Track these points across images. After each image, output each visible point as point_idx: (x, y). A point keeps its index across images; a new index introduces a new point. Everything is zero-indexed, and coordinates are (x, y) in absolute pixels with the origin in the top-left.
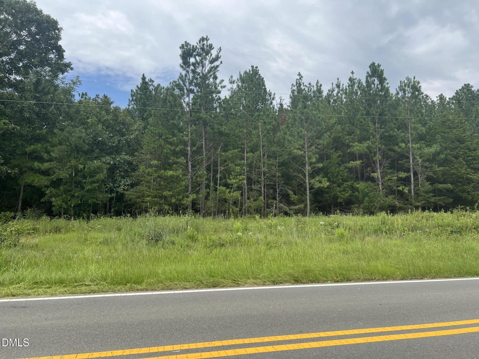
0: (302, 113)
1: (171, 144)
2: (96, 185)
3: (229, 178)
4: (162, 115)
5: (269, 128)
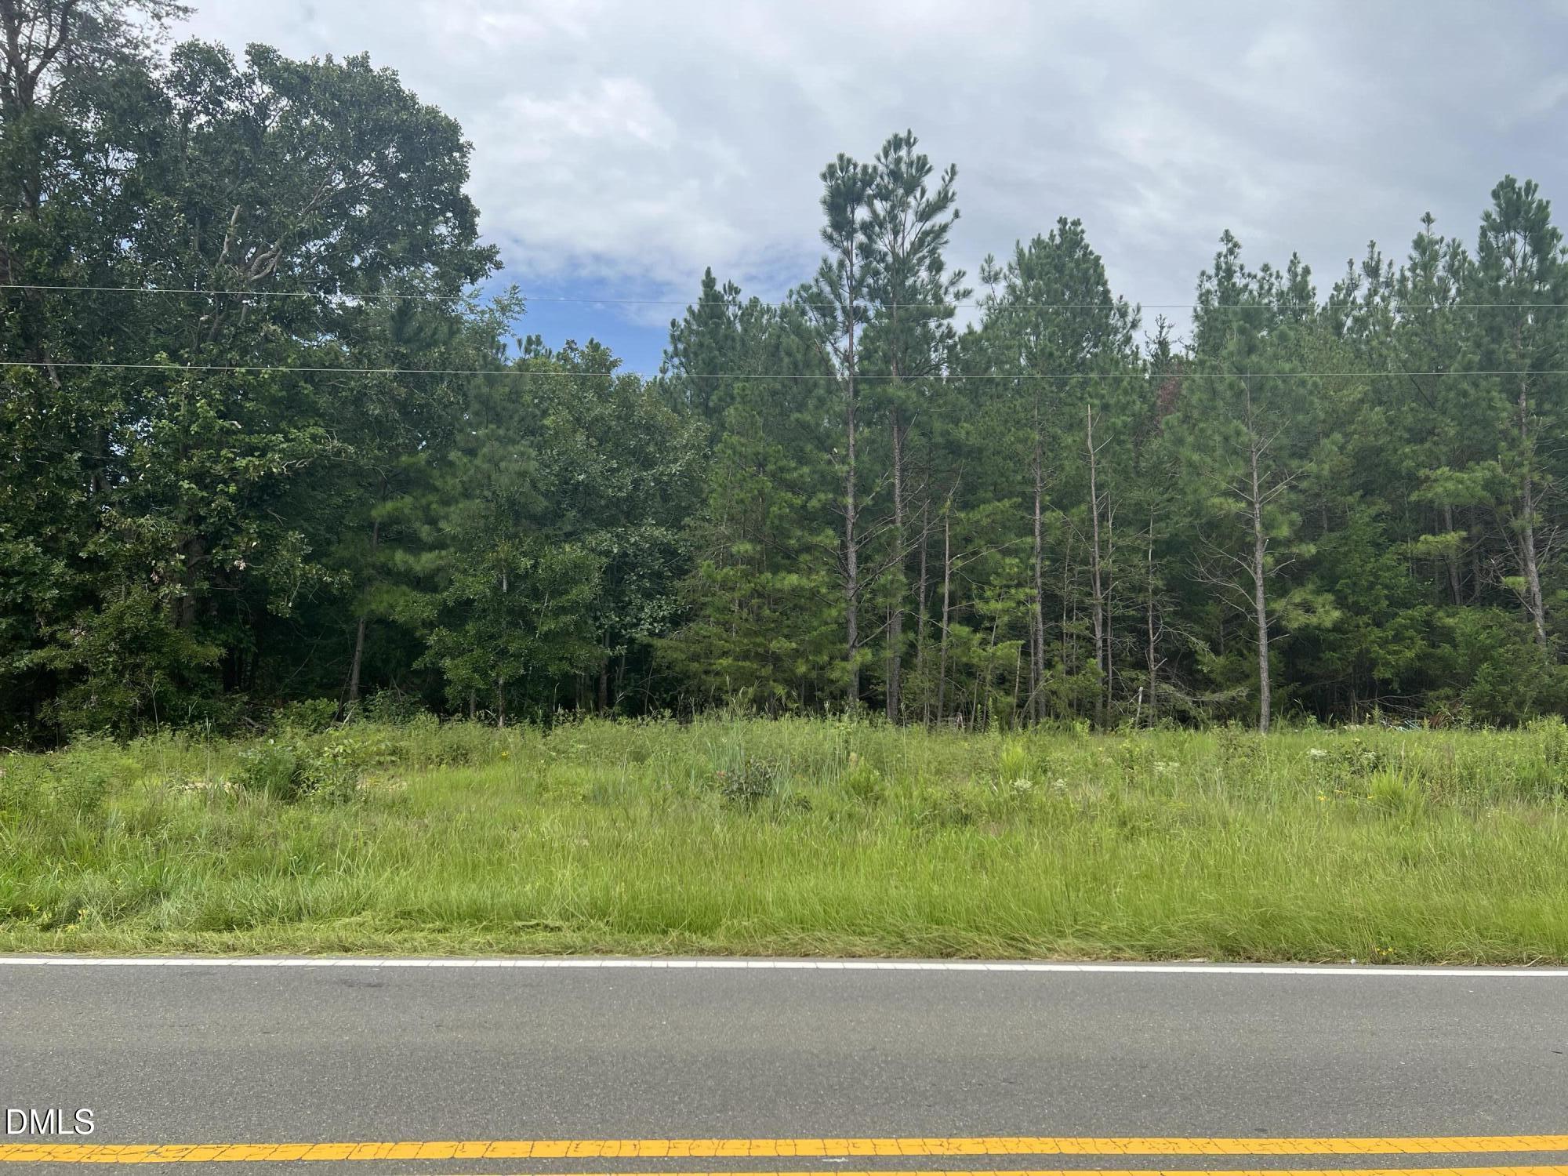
0: (1241, 370)
1: (793, 487)
2: (568, 618)
3: (981, 597)
4: (766, 398)
5: (1119, 423)
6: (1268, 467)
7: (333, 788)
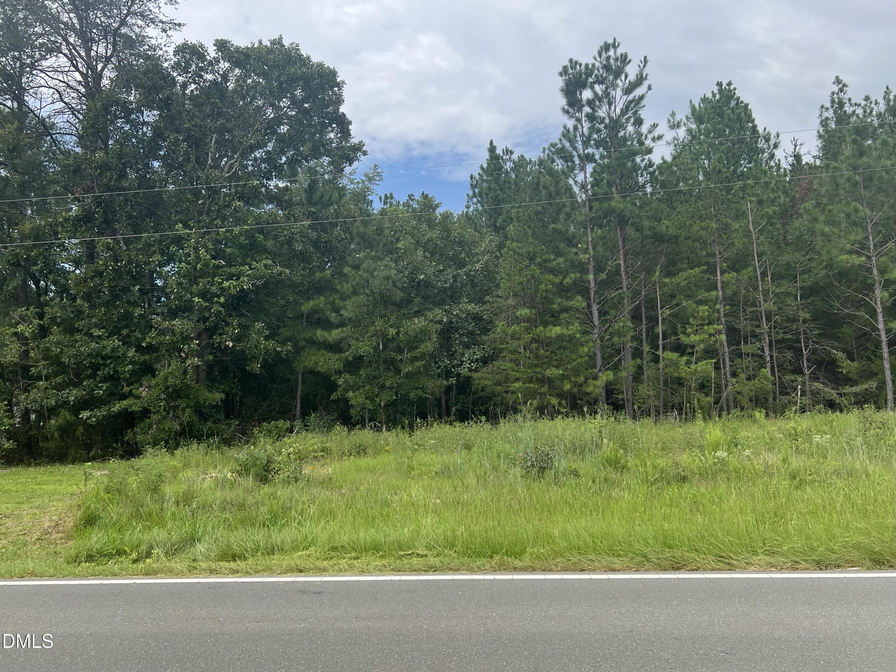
0: (855, 168)
1: (553, 271)
2: (419, 363)
3: (684, 333)
4: (532, 217)
5: (770, 211)
6: (880, 232)
7: (289, 473)
